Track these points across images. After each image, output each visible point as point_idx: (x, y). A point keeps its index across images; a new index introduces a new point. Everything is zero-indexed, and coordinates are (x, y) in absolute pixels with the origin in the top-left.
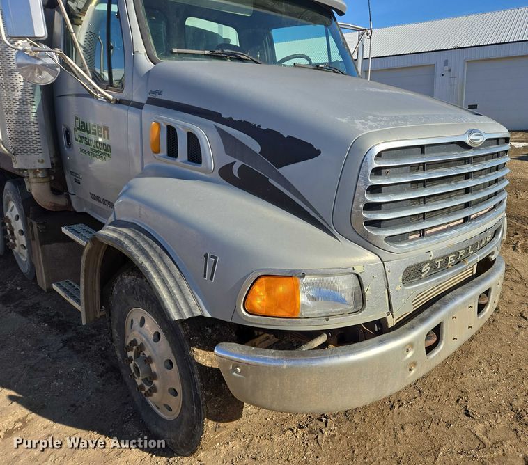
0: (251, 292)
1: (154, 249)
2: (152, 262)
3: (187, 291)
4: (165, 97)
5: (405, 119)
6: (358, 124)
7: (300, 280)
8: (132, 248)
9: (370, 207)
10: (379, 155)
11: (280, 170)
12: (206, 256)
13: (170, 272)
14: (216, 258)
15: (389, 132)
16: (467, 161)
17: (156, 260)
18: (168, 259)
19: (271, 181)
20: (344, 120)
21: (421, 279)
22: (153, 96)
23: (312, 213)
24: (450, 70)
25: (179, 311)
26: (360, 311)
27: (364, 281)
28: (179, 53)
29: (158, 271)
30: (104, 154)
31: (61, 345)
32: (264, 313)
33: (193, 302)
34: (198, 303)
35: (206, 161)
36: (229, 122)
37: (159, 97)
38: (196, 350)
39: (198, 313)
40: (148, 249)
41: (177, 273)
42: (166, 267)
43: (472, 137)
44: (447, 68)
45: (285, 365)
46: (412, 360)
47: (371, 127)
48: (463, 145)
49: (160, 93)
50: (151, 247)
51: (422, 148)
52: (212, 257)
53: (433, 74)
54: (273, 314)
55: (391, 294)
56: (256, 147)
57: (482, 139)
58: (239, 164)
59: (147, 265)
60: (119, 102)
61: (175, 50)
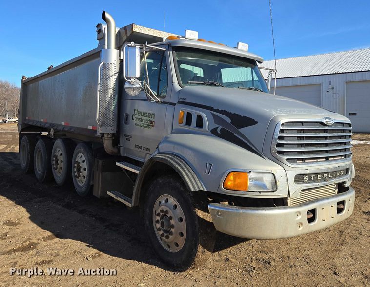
0: (227, 179)
1: (182, 162)
2: (181, 167)
3: (197, 180)
4: (187, 101)
5: (294, 111)
6: (274, 112)
7: (248, 174)
8: (172, 162)
9: (279, 145)
10: (283, 124)
11: (239, 130)
12: (207, 164)
13: (189, 171)
14: (211, 165)
15: (287, 116)
16: (325, 131)
17: (183, 166)
18: (188, 166)
19: (235, 134)
20: (268, 110)
21: (304, 183)
22: (181, 100)
23: (253, 148)
24: (333, 88)
25: (194, 187)
26: (275, 191)
27: (276, 177)
28: (191, 83)
29: (184, 171)
30: (150, 125)
31: (105, 227)
32: (232, 188)
33: (199, 184)
34: (201, 185)
35: (205, 127)
36: (217, 111)
37: (184, 101)
38: (197, 209)
39: (202, 189)
40: (179, 162)
41: (192, 172)
42: (188, 169)
43: (327, 120)
44: (331, 87)
45: (241, 211)
46: (300, 221)
47: (279, 113)
48: (322, 124)
49: (185, 99)
50: (180, 161)
51: (302, 123)
52: (210, 164)
53: (320, 91)
54: (236, 189)
55: (289, 186)
56: (229, 120)
57: (332, 122)
58: (220, 127)
59: (179, 168)
60: (163, 103)
61: (189, 82)
